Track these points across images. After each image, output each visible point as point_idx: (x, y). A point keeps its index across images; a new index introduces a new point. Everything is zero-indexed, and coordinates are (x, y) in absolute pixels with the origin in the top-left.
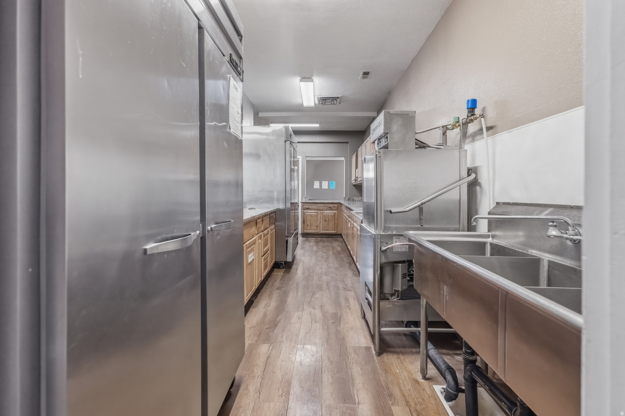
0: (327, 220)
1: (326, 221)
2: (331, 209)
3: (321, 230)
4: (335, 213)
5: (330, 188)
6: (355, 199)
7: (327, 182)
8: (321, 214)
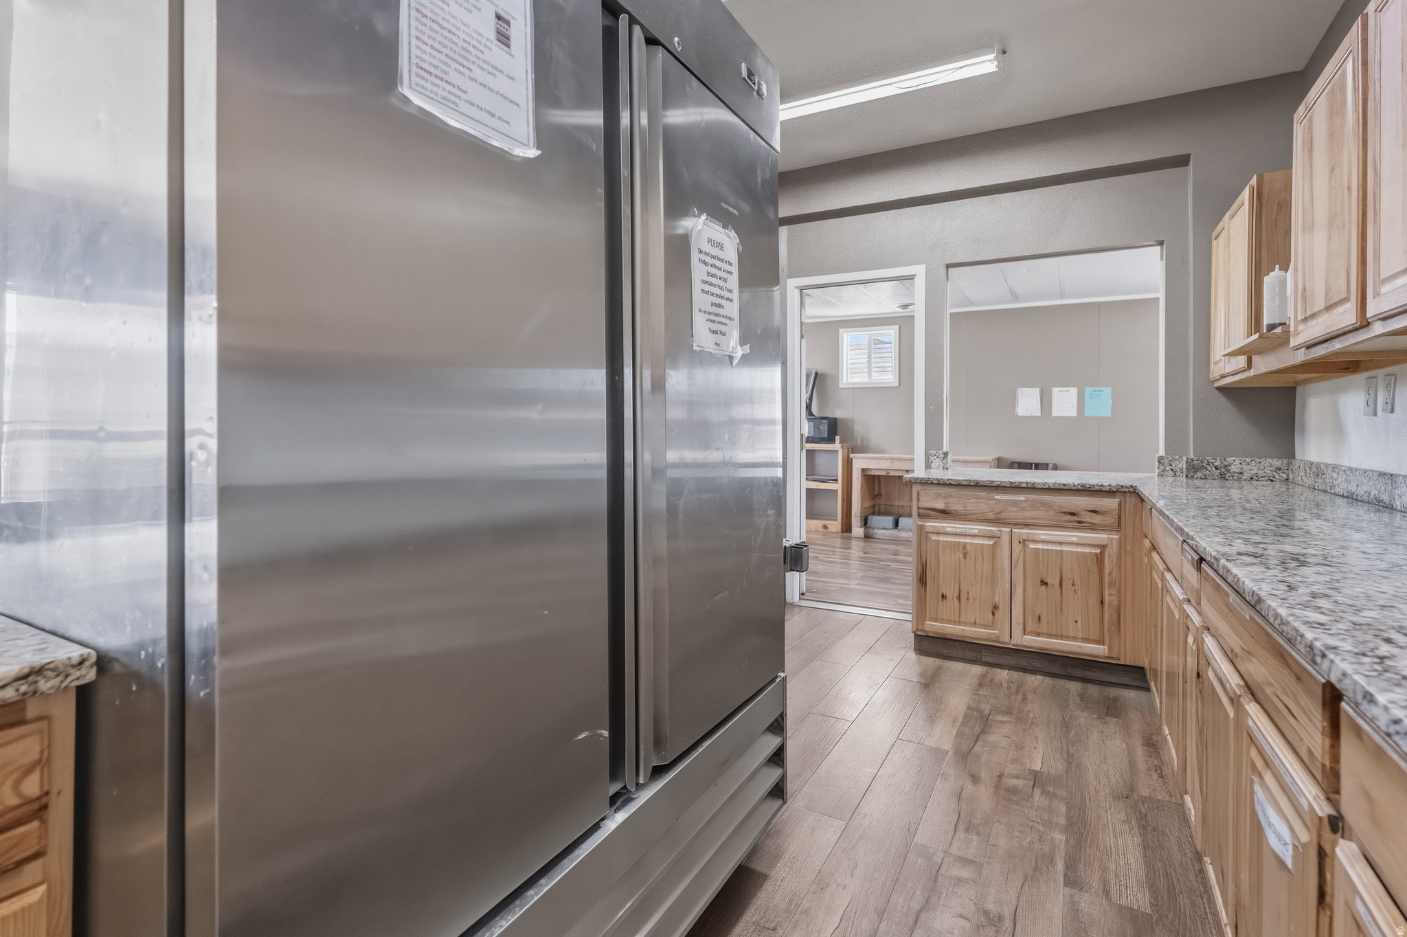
0: (1053, 581)
1: (1044, 583)
2: (1074, 520)
3: (1017, 630)
4: (1103, 547)
5: (1088, 412)
6: (1233, 468)
7: (1074, 391)
8: (1017, 548)
